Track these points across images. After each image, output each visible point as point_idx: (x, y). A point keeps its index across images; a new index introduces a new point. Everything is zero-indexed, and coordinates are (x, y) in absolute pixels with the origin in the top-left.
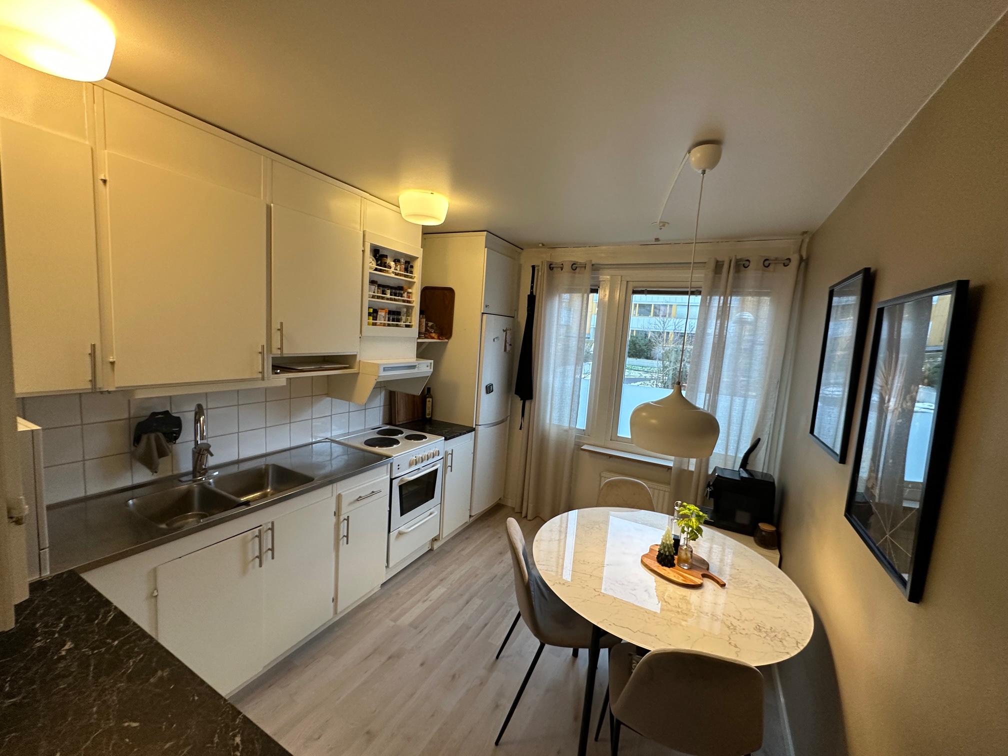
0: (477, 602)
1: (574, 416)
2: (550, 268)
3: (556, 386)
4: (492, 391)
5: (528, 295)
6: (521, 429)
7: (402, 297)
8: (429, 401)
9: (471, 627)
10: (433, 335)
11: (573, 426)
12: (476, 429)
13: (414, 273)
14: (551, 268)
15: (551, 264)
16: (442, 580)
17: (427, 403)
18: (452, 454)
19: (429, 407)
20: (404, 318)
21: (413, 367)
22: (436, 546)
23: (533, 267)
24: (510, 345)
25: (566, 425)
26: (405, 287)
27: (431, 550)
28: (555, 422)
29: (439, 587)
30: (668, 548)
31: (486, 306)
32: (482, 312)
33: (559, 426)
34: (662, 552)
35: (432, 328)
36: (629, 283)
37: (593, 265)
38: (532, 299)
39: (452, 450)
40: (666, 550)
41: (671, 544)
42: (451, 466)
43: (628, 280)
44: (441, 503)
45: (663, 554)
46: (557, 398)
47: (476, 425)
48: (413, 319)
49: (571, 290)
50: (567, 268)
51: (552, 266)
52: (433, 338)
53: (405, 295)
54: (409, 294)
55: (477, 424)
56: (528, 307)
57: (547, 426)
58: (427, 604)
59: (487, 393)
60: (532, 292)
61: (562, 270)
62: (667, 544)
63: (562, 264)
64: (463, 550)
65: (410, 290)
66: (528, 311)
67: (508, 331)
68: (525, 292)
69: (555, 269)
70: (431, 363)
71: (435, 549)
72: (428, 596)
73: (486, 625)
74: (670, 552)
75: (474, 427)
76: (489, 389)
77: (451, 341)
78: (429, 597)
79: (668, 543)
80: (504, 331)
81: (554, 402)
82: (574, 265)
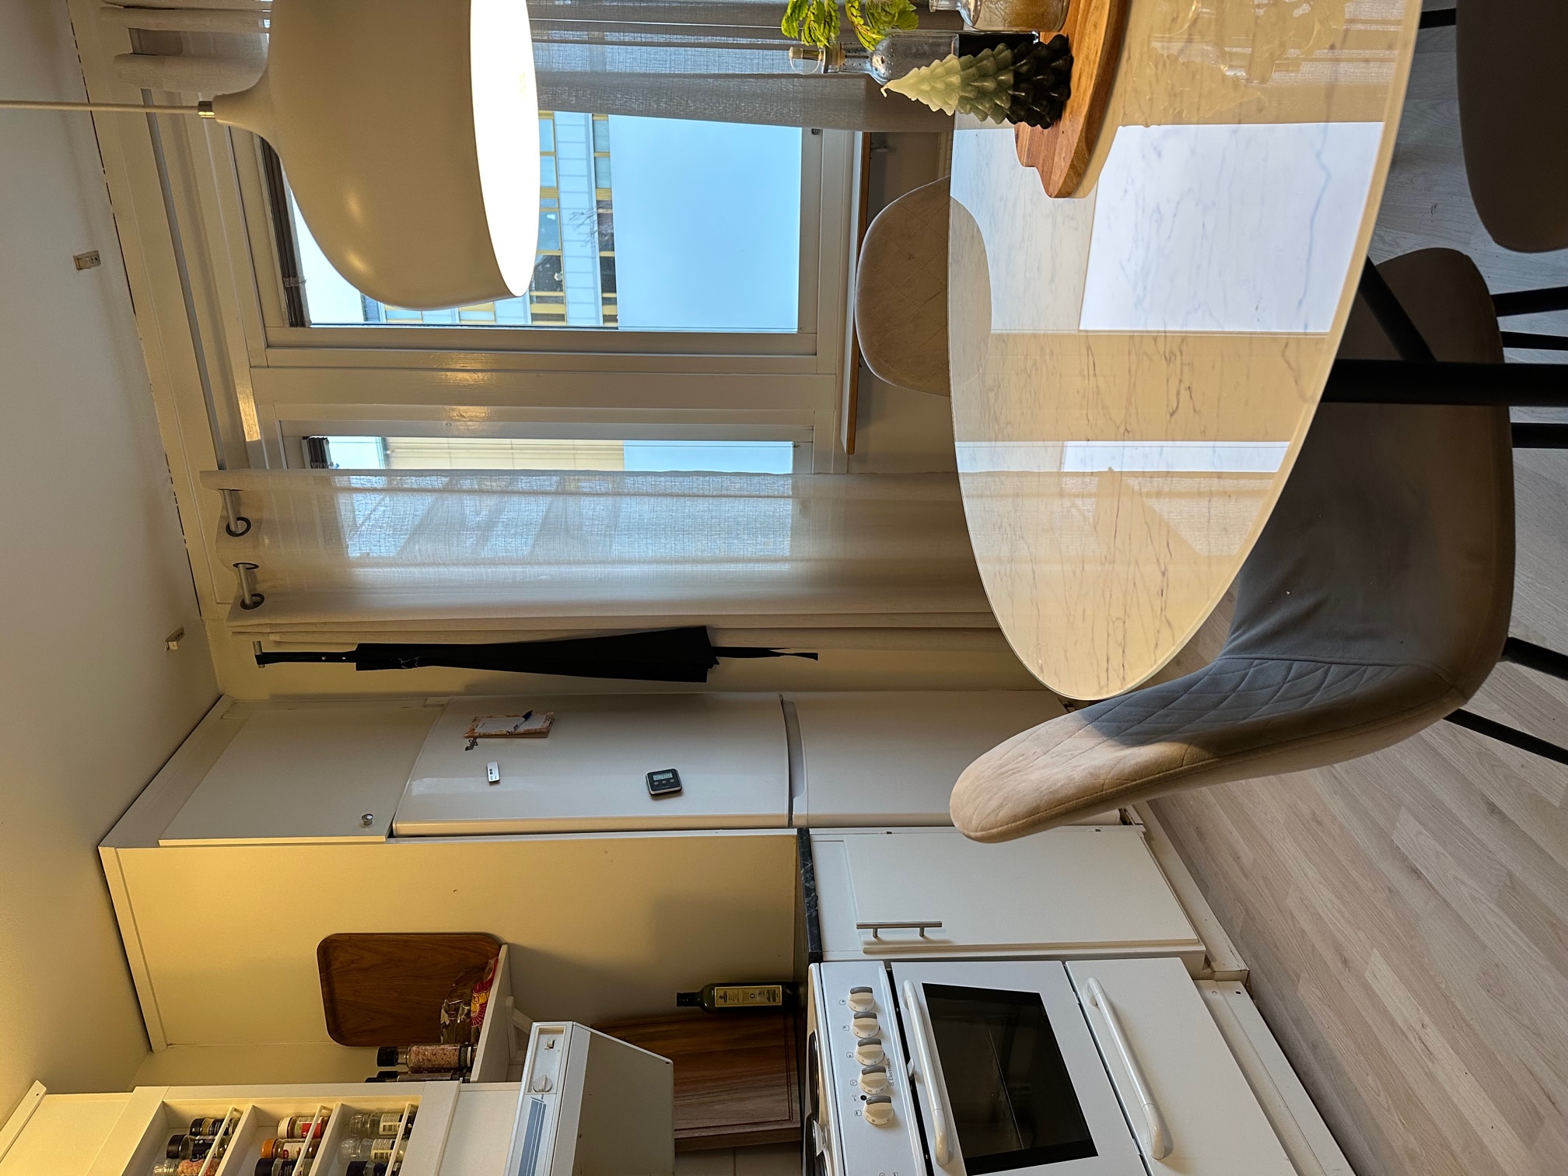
0: (1409, 832)
1: (752, 486)
2: (256, 604)
3: (650, 553)
4: (674, 772)
5: (358, 669)
6: (814, 656)
7: (294, 1163)
8: (724, 997)
9: (1510, 875)
10: (475, 1007)
11: (787, 487)
12: (802, 823)
13: (219, 1114)
14: (253, 602)
15: (244, 605)
16: (1345, 962)
17: (730, 1004)
18: (876, 927)
19: (745, 994)
20: (377, 1148)
21: (538, 1109)
22: (1231, 961)
23: (264, 659)
24: (527, 716)
25: (786, 509)
26: (263, 1150)
27: (1249, 983)
28: (784, 545)
29: (1368, 975)
30: (984, 76)
31: (367, 823)
32: (383, 839)
33: (795, 532)
34: (1004, 104)
35: (457, 1010)
36: (272, 339)
37: (221, 468)
38: (370, 657)
39: (860, 926)
40: (989, 85)
41: (964, 67)
42: (922, 926)
43: (263, 345)
44: (1063, 959)
45: (1014, 100)
46: (696, 547)
47: (790, 826)
48: (388, 1106)
49: (332, 532)
50: (242, 550)
51: (248, 601)
52: (483, 1006)
53: (291, 1148)
54: (297, 1131)
55: (786, 823)
56: (398, 666)
57: (800, 568)
58: (1435, 1039)
59: (678, 793)
60: (349, 657)
61: (256, 567)
62: (966, 83)
63: (236, 565)
64: (1237, 858)
65: (283, 1128)
66: (410, 665)
67: (478, 730)
68: (347, 677)
69: (261, 588)
70: (542, 1032)
71: (1243, 966)
72: (1405, 1029)
73: (1493, 809)
74: (1001, 68)
75: (794, 832)
76: (665, 786)
77: (508, 933)
78: (1411, 1028)
79: (955, 80)
80: (473, 744)
81: (706, 554)
82: (233, 528)
